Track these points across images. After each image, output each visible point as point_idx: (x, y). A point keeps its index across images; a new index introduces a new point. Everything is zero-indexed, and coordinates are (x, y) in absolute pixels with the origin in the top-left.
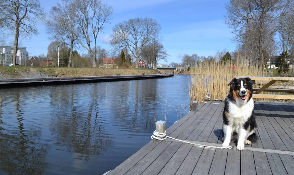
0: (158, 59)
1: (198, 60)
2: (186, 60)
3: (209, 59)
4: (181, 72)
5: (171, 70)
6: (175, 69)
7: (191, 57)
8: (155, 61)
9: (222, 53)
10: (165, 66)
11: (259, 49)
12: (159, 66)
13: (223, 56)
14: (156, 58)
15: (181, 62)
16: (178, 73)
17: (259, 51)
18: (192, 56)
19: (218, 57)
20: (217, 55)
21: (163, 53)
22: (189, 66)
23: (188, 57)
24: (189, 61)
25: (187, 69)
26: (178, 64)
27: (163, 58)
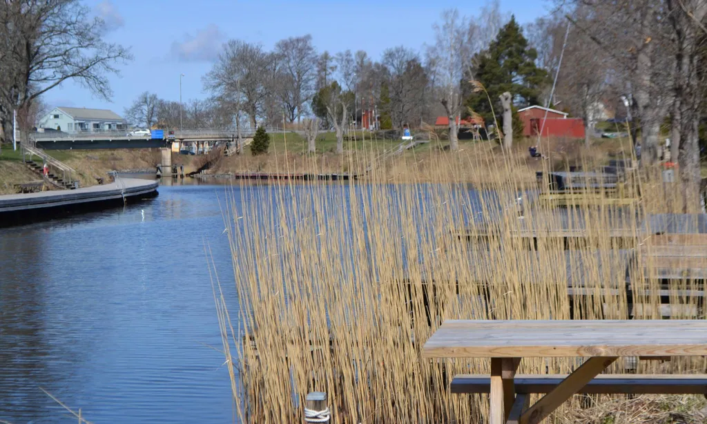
0: (43, 76)
1: (322, 80)
2: (237, 78)
3: (392, 70)
4: (206, 166)
5: (138, 152)
6: (169, 144)
7: (274, 58)
8: (21, 96)
9: (472, 30)
10: (97, 126)
11: (679, 33)
12: (52, 124)
13: (480, 46)
14: (28, 75)
15: (209, 94)
16: (189, 169)
17: (681, 43)
18: (277, 51)
19: (448, 56)
20: (440, 42)
21: (80, 34)
22: (260, 120)
23: (252, 57)
24: (260, 89)
25: (249, 141)
26: (189, 106)
27: (82, 71)
